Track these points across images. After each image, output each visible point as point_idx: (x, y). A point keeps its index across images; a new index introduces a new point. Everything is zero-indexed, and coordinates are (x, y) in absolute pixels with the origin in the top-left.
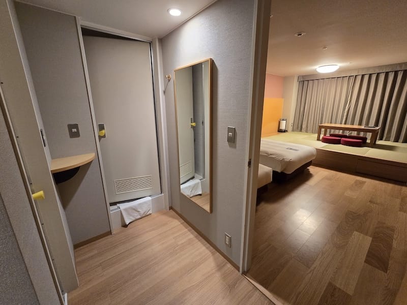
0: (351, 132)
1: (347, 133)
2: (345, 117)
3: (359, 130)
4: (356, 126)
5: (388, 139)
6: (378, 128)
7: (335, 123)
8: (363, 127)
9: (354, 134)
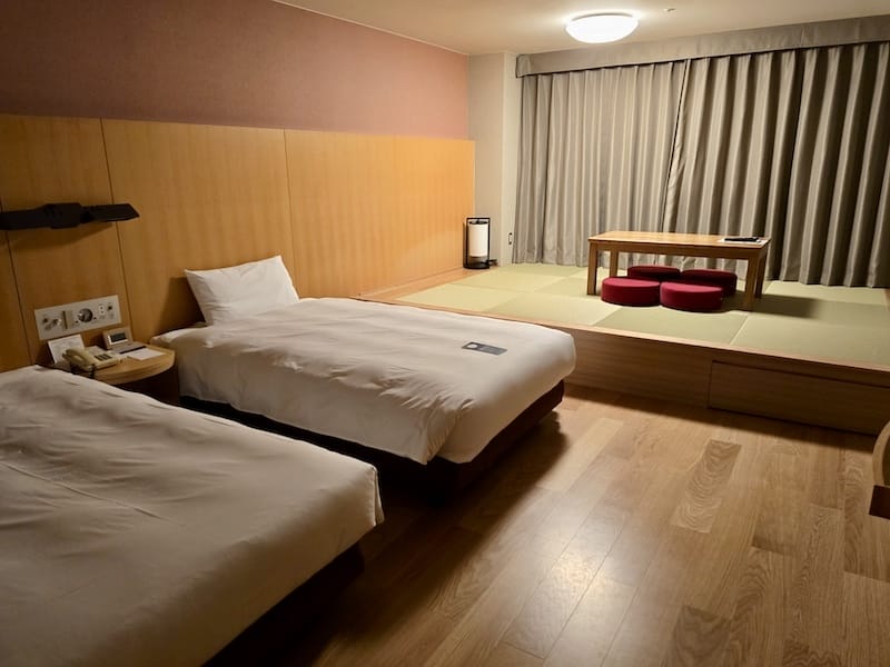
0: (690, 258)
1: (681, 264)
2: (669, 207)
3: (712, 252)
4: (703, 239)
5: (793, 277)
6: (764, 242)
7: (644, 229)
8: (721, 241)
9: (701, 264)
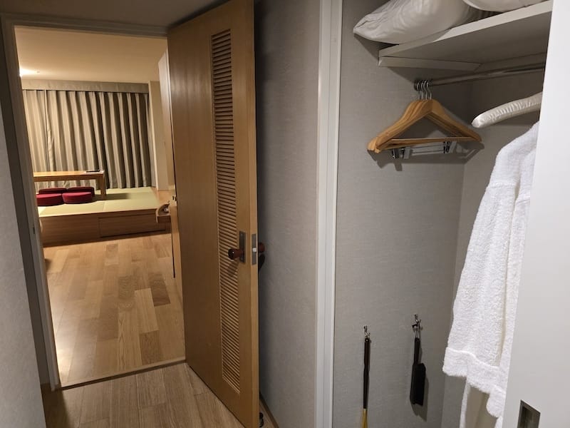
0: (67, 182)
2: (51, 160)
3: (78, 178)
4: (72, 173)
6: (103, 172)
8: (81, 173)
